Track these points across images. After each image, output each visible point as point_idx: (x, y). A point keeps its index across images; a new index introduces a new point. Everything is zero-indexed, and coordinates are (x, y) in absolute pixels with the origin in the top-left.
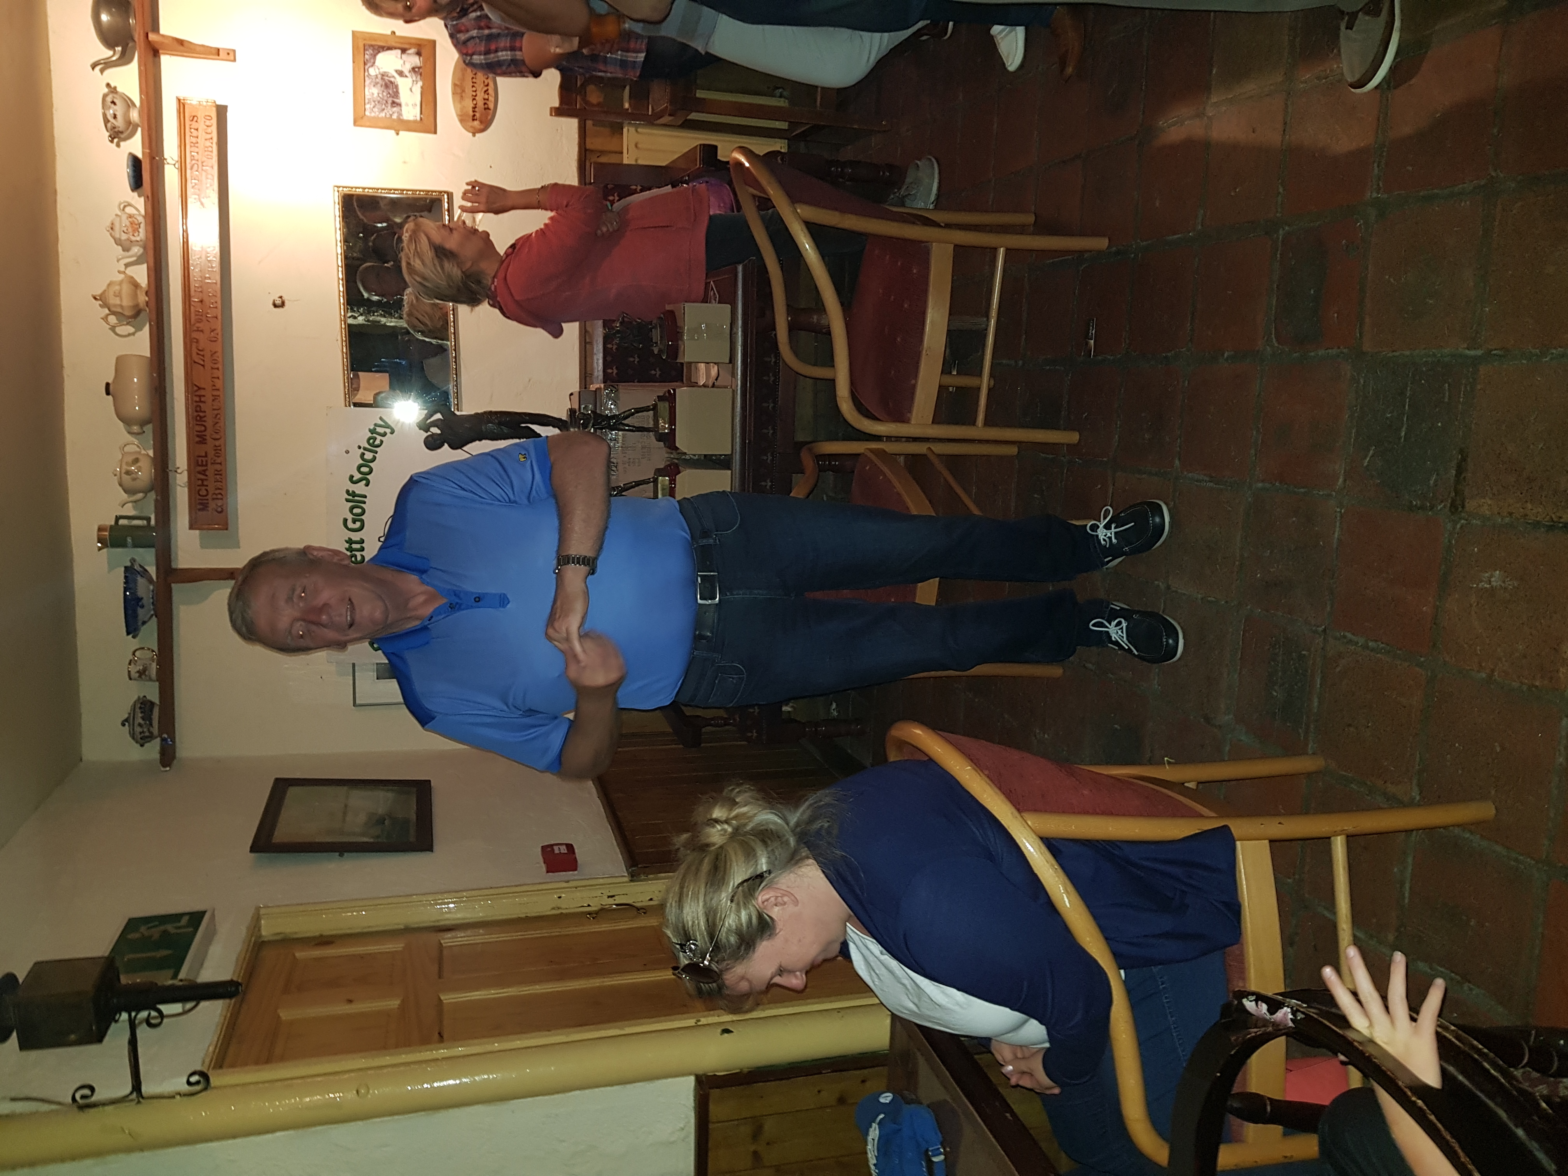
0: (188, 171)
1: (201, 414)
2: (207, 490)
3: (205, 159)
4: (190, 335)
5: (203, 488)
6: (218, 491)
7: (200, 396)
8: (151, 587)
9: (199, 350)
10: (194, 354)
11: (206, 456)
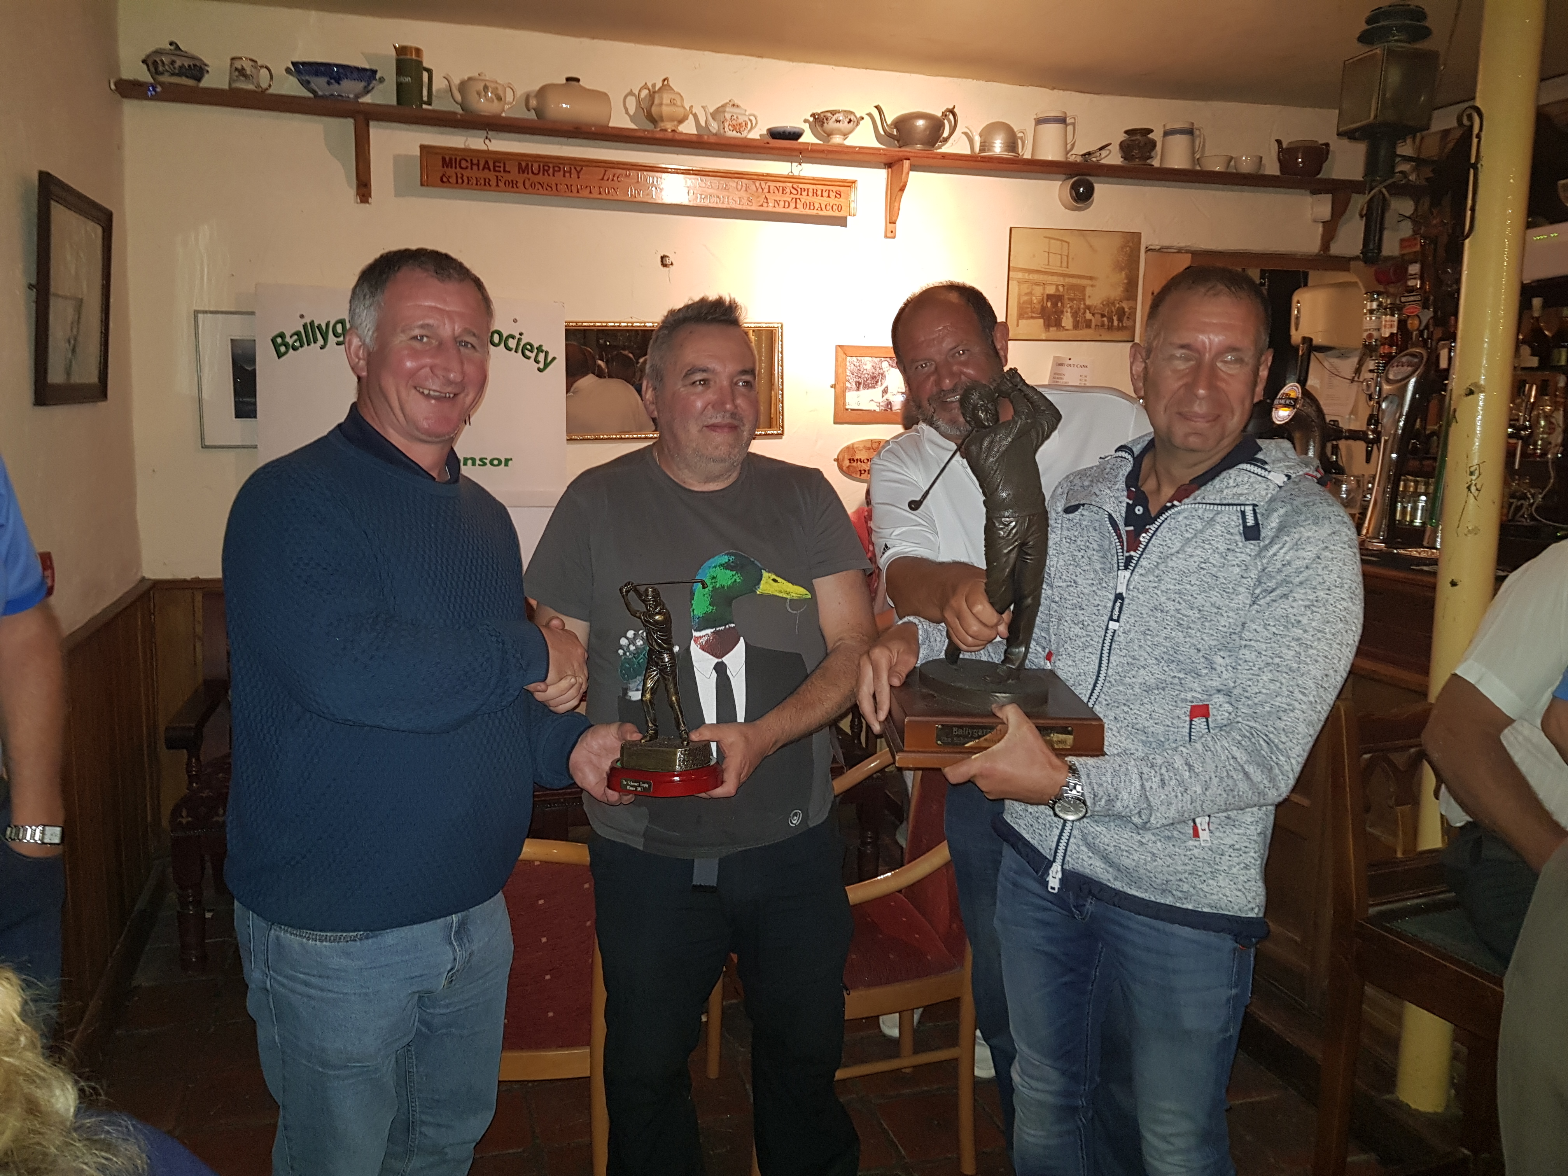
0: (790, 185)
1: (550, 172)
2: (467, 168)
3: (803, 201)
5: (468, 164)
6: (466, 181)
7: (570, 173)
8: (351, 96)
11: (505, 172)
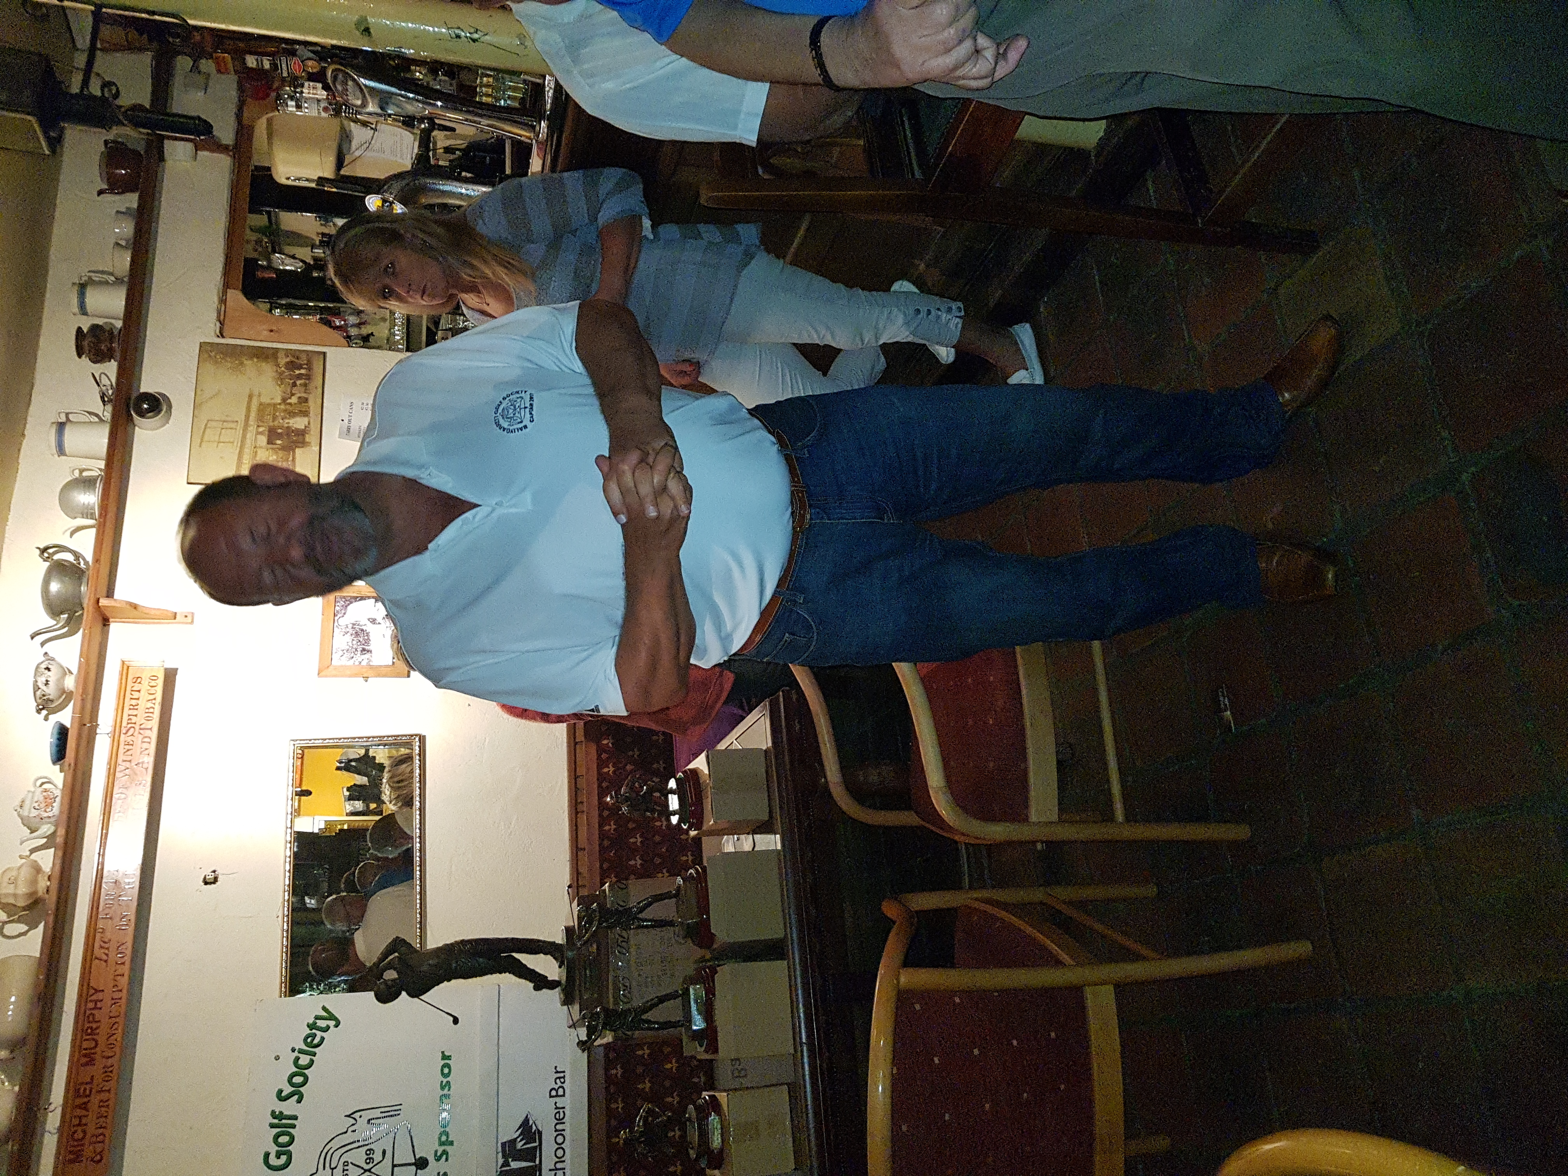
0: (122, 736)
1: (94, 1026)
2: (83, 1130)
3: (143, 721)
4: (96, 923)
5: (80, 1129)
6: (101, 1131)
7: (96, 1002)
9: (105, 942)
10: (97, 945)
11: (91, 1082)
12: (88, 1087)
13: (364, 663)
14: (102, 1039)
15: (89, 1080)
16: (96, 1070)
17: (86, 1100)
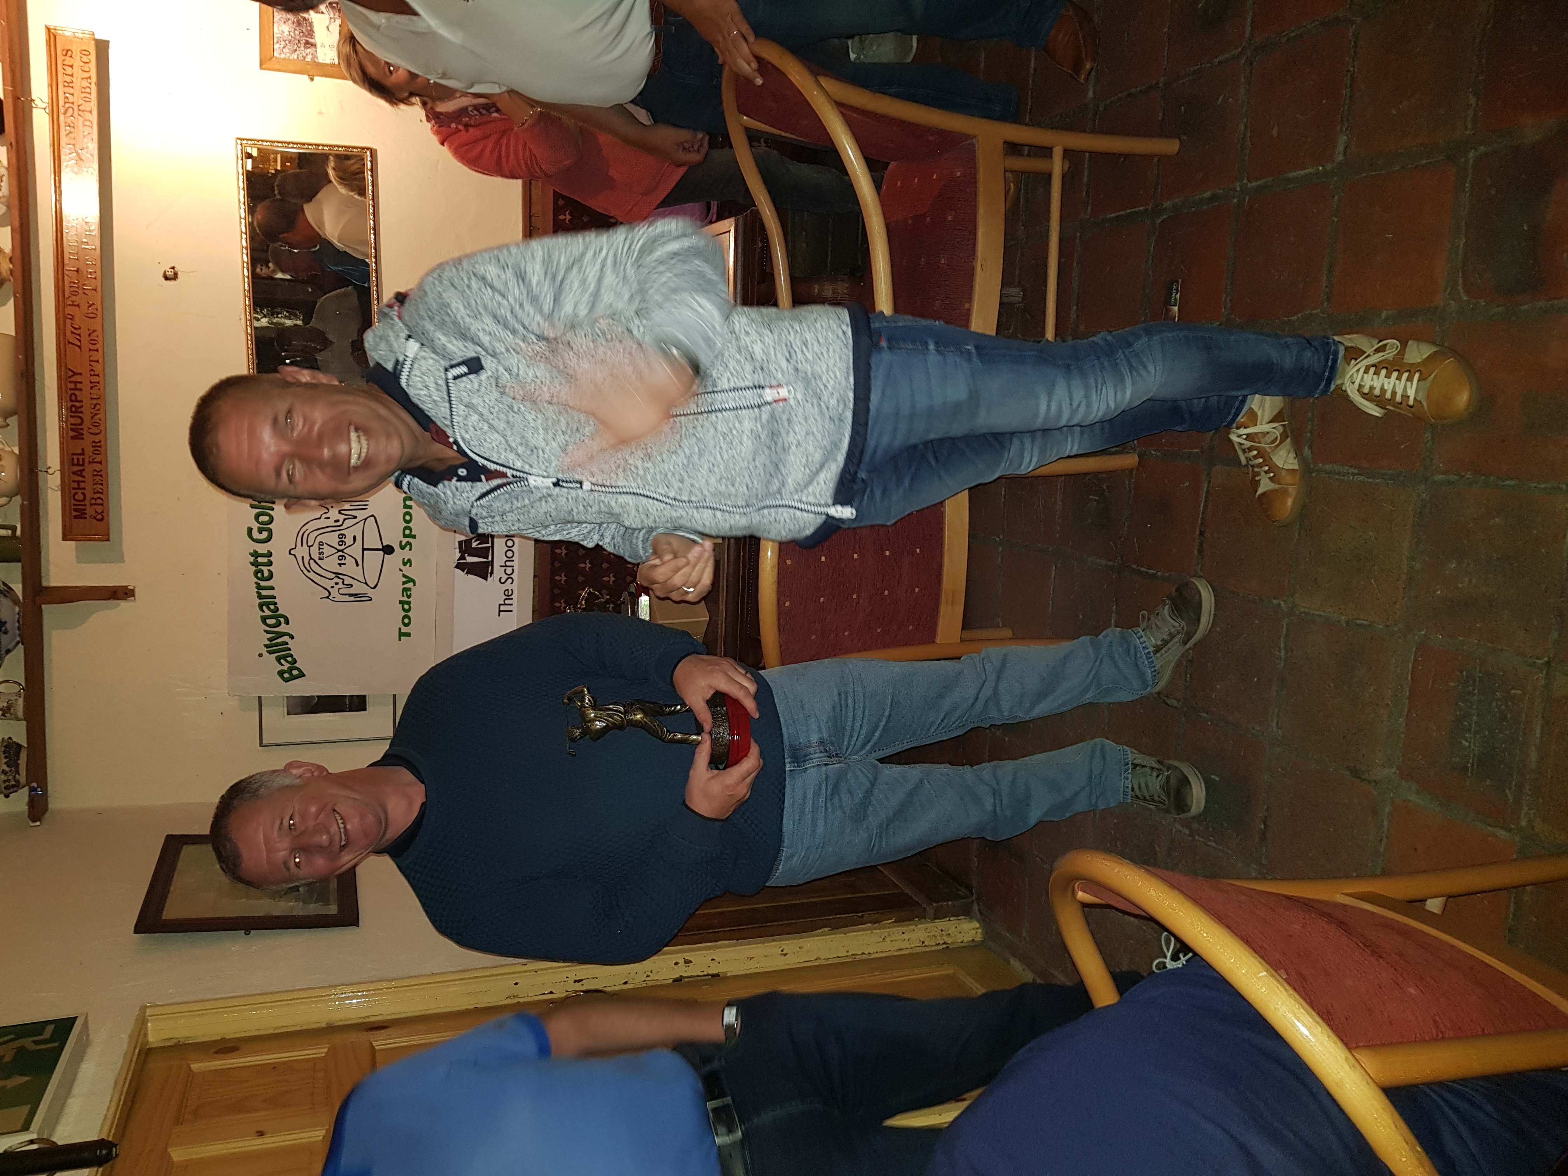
0: (62, 117)
2: (83, 493)
3: (81, 102)
4: (64, 310)
6: (99, 495)
7: (75, 383)
8: (17, 609)
9: (75, 328)
10: (68, 333)
11: (83, 454)
12: (81, 457)
13: (309, 59)
14: (86, 416)
15: (80, 451)
16: (87, 443)
17: (81, 468)
